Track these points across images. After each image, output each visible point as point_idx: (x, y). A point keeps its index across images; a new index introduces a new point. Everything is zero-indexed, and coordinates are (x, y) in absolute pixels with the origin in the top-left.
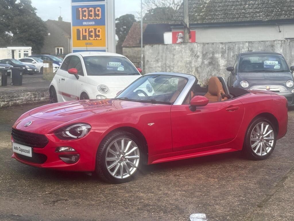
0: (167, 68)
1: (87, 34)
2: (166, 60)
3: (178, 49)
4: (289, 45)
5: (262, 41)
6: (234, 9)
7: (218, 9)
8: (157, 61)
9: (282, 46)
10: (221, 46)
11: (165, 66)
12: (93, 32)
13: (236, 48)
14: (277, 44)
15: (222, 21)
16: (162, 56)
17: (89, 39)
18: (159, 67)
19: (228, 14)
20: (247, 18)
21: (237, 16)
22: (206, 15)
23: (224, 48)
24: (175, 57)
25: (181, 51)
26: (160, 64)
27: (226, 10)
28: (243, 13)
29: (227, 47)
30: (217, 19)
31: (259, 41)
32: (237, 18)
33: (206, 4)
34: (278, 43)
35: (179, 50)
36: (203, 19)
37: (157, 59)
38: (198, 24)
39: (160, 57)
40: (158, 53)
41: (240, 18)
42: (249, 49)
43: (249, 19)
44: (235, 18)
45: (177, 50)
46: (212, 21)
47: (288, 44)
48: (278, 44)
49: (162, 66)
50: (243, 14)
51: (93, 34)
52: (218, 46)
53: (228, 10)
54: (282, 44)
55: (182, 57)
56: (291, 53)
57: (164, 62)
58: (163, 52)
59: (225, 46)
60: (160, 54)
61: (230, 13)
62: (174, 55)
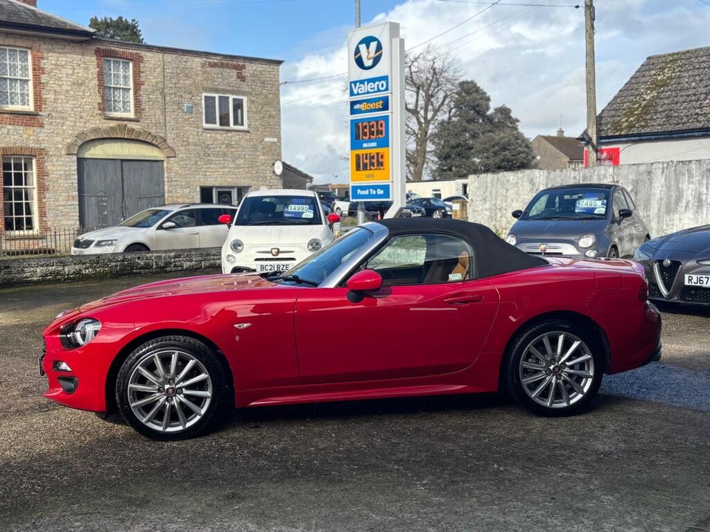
0: (498, 211)
1: (368, 161)
2: (496, 199)
3: (513, 180)
4: (675, 170)
5: (634, 165)
6: (685, 108)
7: (660, 109)
8: (485, 200)
9: (663, 172)
10: (573, 175)
11: (494, 208)
12: (376, 157)
13: (595, 177)
14: (655, 169)
15: (658, 129)
16: (491, 192)
17: (370, 169)
18: (486, 209)
19: (671, 117)
20: (700, 122)
21: (685, 119)
22: (638, 121)
23: (578, 178)
24: (508, 194)
25: (517, 183)
26: (487, 205)
27: (671, 110)
28: (697, 114)
29: (582, 175)
30: (652, 126)
31: (629, 165)
32: (684, 123)
33: (645, 102)
34: (658, 168)
35: (514, 182)
36: (631, 126)
37: (484, 197)
38: (620, 136)
39: (488, 194)
40: (486, 188)
41: (688, 124)
42: (613, 178)
43: (700, 125)
44: (679, 124)
45: (511, 181)
46: (643, 131)
47: (673, 169)
48: (658, 170)
49: (490, 209)
50: (695, 117)
51: (375, 161)
52: (568, 174)
53: (674, 110)
54: (663, 168)
55: (518, 194)
56: (677, 184)
57: (493, 202)
58: (493, 185)
59: (579, 174)
60: (489, 189)
61: (676, 114)
62: (507, 190)
